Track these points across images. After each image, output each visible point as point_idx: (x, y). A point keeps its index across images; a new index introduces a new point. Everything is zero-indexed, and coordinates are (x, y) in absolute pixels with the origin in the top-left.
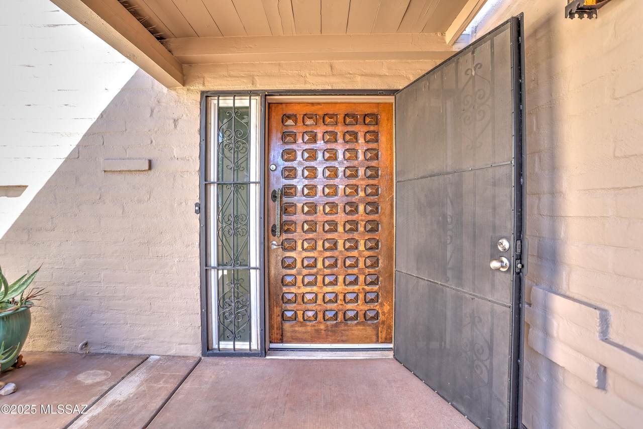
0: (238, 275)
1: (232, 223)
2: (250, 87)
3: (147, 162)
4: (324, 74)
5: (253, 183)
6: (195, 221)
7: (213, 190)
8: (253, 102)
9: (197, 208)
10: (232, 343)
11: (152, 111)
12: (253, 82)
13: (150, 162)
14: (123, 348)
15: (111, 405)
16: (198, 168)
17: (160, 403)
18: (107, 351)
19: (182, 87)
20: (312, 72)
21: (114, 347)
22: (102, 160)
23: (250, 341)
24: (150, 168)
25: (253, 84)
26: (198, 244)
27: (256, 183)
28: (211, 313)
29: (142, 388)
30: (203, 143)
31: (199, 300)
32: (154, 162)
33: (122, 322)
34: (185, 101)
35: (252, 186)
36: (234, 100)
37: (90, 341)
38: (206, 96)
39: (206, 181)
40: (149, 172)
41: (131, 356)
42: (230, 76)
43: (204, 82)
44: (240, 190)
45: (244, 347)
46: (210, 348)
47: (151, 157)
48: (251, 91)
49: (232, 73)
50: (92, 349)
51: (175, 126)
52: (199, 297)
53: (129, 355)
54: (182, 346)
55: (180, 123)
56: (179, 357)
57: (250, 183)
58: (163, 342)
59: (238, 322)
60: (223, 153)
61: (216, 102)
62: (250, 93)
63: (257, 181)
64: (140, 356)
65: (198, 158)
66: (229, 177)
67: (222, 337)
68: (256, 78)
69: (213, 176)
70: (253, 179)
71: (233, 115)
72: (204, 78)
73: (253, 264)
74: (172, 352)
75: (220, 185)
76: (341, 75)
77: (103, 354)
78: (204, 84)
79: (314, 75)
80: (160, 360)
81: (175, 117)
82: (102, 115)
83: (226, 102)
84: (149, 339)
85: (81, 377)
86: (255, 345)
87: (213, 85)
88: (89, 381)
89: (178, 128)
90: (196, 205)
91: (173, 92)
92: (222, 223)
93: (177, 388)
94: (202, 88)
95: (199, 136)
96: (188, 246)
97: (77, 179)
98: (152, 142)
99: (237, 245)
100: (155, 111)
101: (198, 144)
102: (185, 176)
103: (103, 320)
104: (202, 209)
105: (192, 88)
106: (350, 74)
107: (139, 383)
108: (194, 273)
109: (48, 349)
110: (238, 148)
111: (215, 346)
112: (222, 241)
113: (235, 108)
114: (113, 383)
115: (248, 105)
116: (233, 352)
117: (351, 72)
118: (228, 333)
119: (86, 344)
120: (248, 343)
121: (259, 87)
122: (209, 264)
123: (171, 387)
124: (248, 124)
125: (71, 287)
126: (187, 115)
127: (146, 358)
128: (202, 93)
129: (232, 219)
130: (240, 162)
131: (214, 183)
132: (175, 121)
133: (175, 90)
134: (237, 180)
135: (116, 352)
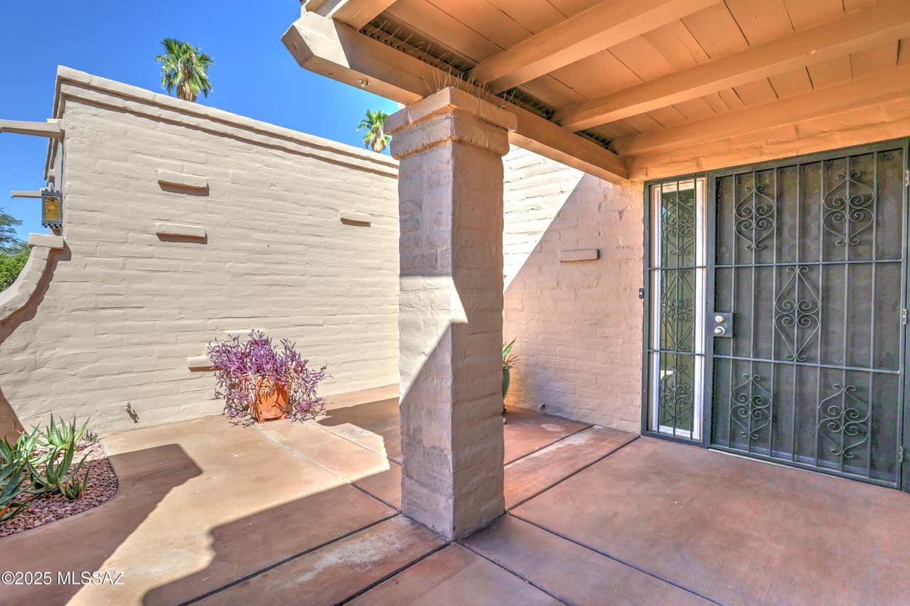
0: (681, 361)
1: (676, 309)
2: (695, 170)
3: (596, 252)
4: (787, 139)
5: (700, 267)
6: (639, 305)
7: (657, 276)
8: (699, 184)
9: (641, 293)
10: (672, 429)
11: (600, 206)
12: (698, 163)
13: (598, 251)
14: (572, 414)
15: (569, 445)
16: (642, 256)
17: (606, 453)
18: (559, 414)
19: (626, 180)
20: (769, 140)
21: (564, 412)
22: (559, 253)
23: (692, 430)
24: (599, 256)
25: (698, 167)
26: (641, 327)
27: (703, 267)
28: (652, 395)
29: (590, 442)
30: (647, 231)
31: (641, 380)
32: (601, 251)
33: (571, 392)
34: (630, 193)
35: (699, 271)
36: (678, 184)
37: (546, 404)
38: (649, 186)
39: (650, 267)
40: (598, 261)
41: (578, 422)
42: (673, 162)
43: (647, 173)
44: (685, 275)
45: (684, 435)
46: (649, 429)
47: (599, 247)
48: (696, 174)
49: (674, 159)
50: (548, 411)
51: (621, 218)
52: (640, 377)
53: (576, 421)
54: (623, 422)
55: (625, 215)
56: (620, 431)
57: (695, 268)
58: (605, 415)
59: (680, 408)
60: (667, 239)
61: (659, 189)
62: (695, 176)
63: (704, 265)
64: (585, 424)
65: (642, 246)
66: (674, 263)
67: (662, 422)
68: (701, 159)
69: (657, 261)
70: (699, 263)
71: (677, 200)
72: (647, 168)
73: (698, 350)
74: (614, 426)
75: (665, 270)
76: (810, 136)
77: (556, 417)
78: (647, 174)
79: (772, 144)
80: (602, 429)
81: (620, 209)
82: (559, 214)
83: (671, 188)
84: (594, 410)
85: (544, 426)
86: (697, 435)
87: (656, 173)
88: (550, 429)
89: (623, 219)
90: (640, 290)
91: (618, 186)
92: (666, 308)
93: (618, 449)
94: (645, 178)
95: (643, 225)
96: (632, 329)
97: (540, 269)
98: (600, 234)
99: (682, 331)
100: (602, 207)
101: (642, 232)
102: (630, 263)
103: (558, 388)
104: (647, 293)
105: (635, 180)
106: (824, 132)
107: (587, 439)
108: (637, 354)
109: (517, 405)
110: (683, 233)
111: (655, 428)
112: (666, 326)
113: (680, 193)
114: (567, 435)
115: (693, 187)
116: (672, 436)
117: (826, 130)
118: (668, 417)
119: (544, 406)
120: (690, 432)
121: (705, 168)
122: (652, 347)
123: (614, 447)
124: (694, 207)
125: (534, 358)
126: (631, 206)
127: (590, 426)
128: (646, 183)
129: (676, 304)
130: (685, 247)
131: (658, 269)
132: (621, 213)
133: (620, 184)
134: (683, 265)
135: (566, 417)
